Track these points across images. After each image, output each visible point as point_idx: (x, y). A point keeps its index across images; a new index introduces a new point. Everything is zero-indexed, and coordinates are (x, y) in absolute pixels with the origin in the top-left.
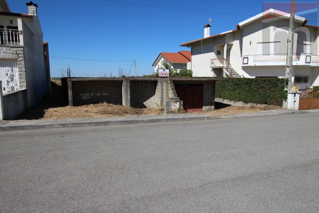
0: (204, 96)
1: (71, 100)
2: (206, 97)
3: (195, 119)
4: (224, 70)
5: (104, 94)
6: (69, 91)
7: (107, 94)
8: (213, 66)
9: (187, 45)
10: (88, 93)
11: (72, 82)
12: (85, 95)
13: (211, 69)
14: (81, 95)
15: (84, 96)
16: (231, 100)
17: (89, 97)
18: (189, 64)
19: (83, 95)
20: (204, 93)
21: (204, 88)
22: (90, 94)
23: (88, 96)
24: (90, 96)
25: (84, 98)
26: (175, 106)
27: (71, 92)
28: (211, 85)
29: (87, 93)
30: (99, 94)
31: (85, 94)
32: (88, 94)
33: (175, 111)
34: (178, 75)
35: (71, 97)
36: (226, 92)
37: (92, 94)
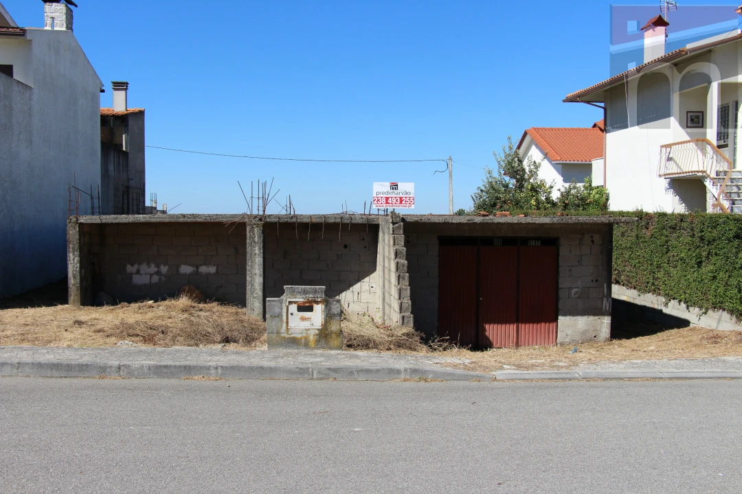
0: (564, 283)
1: (74, 285)
2: (570, 288)
3: (351, 373)
4: (708, 183)
5: (203, 269)
6: (71, 255)
7: (212, 270)
8: (673, 169)
9: (586, 97)
10: (153, 265)
12: (142, 272)
13: (664, 183)
14: (130, 269)
15: (138, 272)
16: (689, 304)
17: (155, 279)
18: (597, 165)
19: (135, 272)
20: (563, 271)
21: (563, 251)
22: (158, 266)
23: (151, 275)
24: (158, 273)
25: (138, 280)
26: (303, 319)
27: (77, 259)
29: (149, 265)
30: (186, 269)
31: (144, 268)
32: (153, 269)
33: (306, 338)
34: (554, 204)
35: (74, 277)
36: (673, 271)
37: (164, 269)
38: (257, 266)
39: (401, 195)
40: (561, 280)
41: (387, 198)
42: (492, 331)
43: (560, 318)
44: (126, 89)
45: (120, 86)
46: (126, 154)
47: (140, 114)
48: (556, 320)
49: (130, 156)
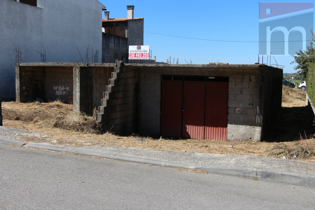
0: (231, 104)
2: (235, 108)
6: (17, 80)
10: (63, 87)
11: (20, 67)
12: (59, 89)
14: (55, 88)
15: (58, 90)
17: (64, 93)
19: (56, 89)
20: (231, 97)
22: (65, 87)
23: (63, 91)
24: (65, 90)
25: (58, 93)
27: (19, 82)
28: (250, 80)
29: (62, 86)
31: (60, 88)
32: (63, 88)
35: (18, 90)
37: (67, 89)
38: (77, 88)
39: (142, 52)
40: (229, 102)
41: (135, 54)
42: (191, 129)
43: (228, 125)
44: (133, 9)
45: (131, 7)
46: (127, 39)
47: (141, 20)
48: (226, 126)
49: (128, 40)
